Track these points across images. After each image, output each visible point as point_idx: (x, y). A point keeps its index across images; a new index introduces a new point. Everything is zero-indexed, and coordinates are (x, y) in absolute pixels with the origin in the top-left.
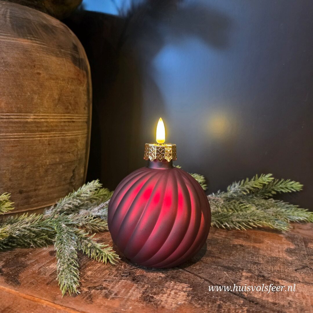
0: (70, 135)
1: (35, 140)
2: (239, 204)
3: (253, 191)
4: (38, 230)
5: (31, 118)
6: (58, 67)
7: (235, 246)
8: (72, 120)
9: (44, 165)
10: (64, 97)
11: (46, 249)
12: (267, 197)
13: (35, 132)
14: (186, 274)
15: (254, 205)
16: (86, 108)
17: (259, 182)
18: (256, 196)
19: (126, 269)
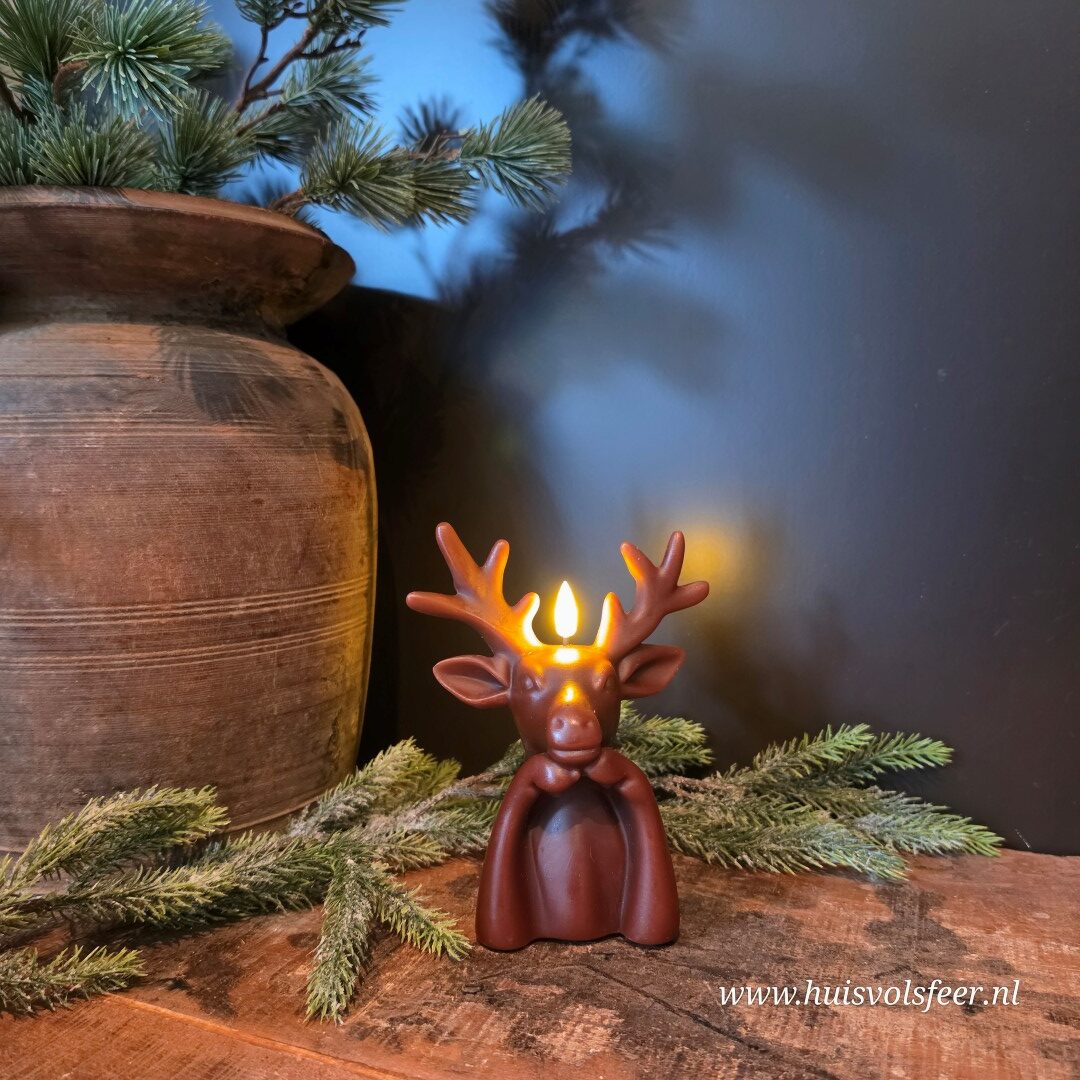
0: (327, 636)
1: (248, 659)
5: (239, 609)
6: (301, 478)
7: (742, 916)
8: (332, 598)
9: (268, 718)
10: (314, 547)
14: (612, 988)
16: (366, 559)
19: (473, 978)
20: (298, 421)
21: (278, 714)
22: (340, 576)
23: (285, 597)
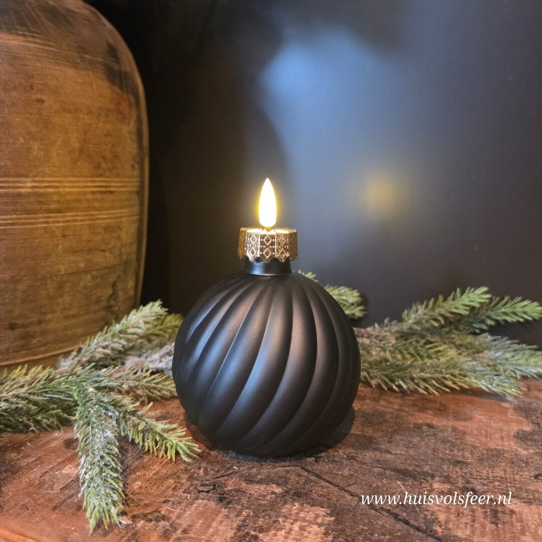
0: (105, 218)
1: (37, 229)
2: (426, 344)
3: (452, 320)
4: (43, 400)
7: (418, 427)
8: (108, 189)
9: (56, 276)
10: (91, 146)
11: (59, 435)
12: (478, 331)
13: (36, 214)
15: (452, 346)
16: (136, 166)
17: (463, 302)
18: (457, 329)
19: (207, 477)
21: (66, 274)
22: (115, 173)
23: (66, 182)
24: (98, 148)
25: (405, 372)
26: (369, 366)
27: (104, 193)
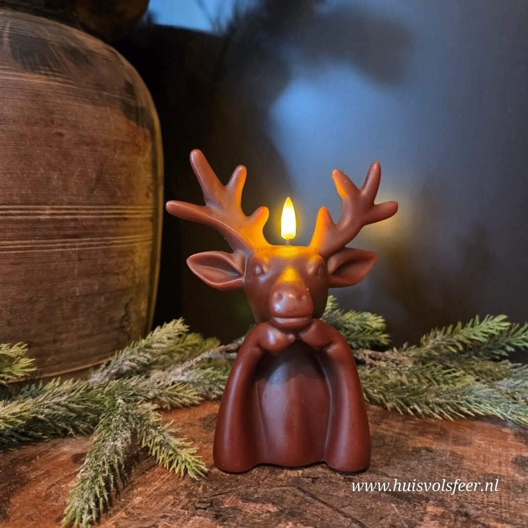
0: (119, 243)
1: (54, 253)
2: (443, 369)
3: (470, 347)
5: (45, 214)
6: (96, 122)
8: (123, 216)
9: (72, 297)
10: (107, 176)
12: (497, 357)
13: (55, 239)
15: (471, 372)
17: (482, 330)
18: (476, 355)
20: (94, 80)
21: (80, 296)
22: (129, 201)
23: (83, 209)
24: (114, 178)
25: (421, 396)
26: (384, 389)
27: (119, 219)
